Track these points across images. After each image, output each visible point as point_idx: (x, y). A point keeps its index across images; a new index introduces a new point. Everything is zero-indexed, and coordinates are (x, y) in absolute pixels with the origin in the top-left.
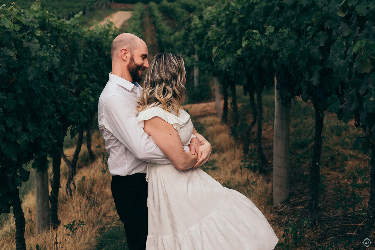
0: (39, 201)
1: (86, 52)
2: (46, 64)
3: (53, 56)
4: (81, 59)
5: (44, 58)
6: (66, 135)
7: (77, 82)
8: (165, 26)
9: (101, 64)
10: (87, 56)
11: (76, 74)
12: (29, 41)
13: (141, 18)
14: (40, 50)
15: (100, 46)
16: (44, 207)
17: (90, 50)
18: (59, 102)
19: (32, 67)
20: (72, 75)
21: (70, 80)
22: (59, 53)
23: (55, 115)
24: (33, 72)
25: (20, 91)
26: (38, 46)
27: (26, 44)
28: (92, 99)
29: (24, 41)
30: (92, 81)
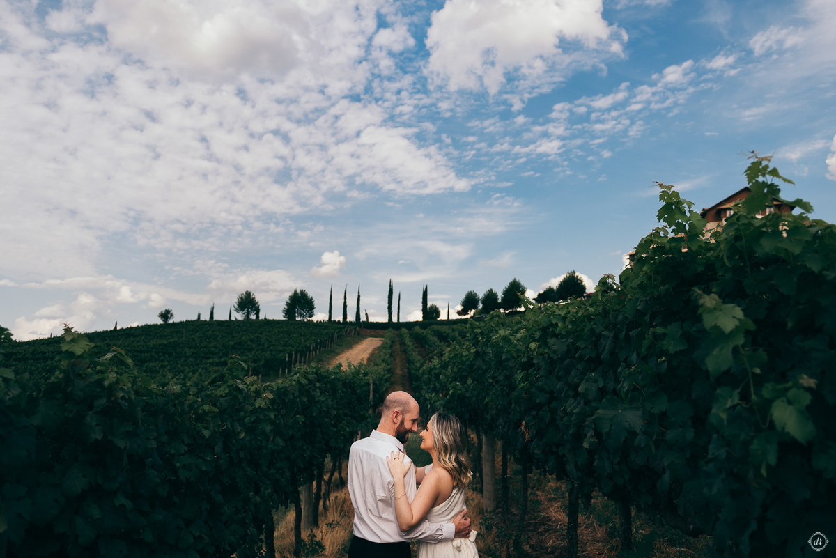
0: (306, 508)
5: (323, 402)
6: (327, 458)
7: (335, 417)
8: (416, 356)
10: (342, 394)
12: (314, 391)
13: (391, 346)
14: (320, 397)
16: (309, 513)
17: (344, 390)
18: (325, 431)
23: (322, 440)
26: (319, 394)
27: (313, 393)
28: (348, 430)
29: (311, 390)
30: (346, 415)
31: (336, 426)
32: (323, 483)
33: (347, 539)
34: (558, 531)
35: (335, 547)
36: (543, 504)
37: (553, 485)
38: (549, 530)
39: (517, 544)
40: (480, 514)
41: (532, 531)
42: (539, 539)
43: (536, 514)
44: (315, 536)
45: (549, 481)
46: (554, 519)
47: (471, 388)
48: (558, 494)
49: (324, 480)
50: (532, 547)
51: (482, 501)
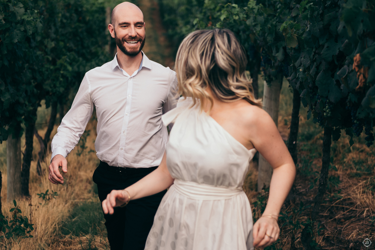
0: (11, 171)
1: (63, 16)
2: (30, 28)
3: (37, 21)
4: (59, 24)
5: (29, 22)
6: (40, 106)
7: (53, 50)
9: (80, 30)
10: (65, 21)
11: (52, 40)
12: (15, 5)
14: (25, 14)
15: (80, 10)
16: (16, 178)
17: (68, 14)
18: (36, 68)
19: (17, 30)
20: (48, 42)
21: (46, 47)
22: (42, 18)
23: (32, 81)
24: (17, 35)
25: (6, 52)
26: (22, 10)
27: (12, 9)
28: (70, 68)
29: (10, 5)
30: (70, 50)
31: (54, 62)
32: (35, 138)
33: (68, 215)
34: (363, 219)
35: (49, 224)
36: (342, 181)
37: (355, 156)
38: (351, 217)
39: (307, 236)
40: (252, 190)
41: (326, 217)
42: (336, 228)
43: (332, 194)
44: (20, 211)
45: (350, 151)
46: (359, 203)
47: (256, 11)
48: (362, 168)
49: (38, 136)
50: (326, 239)
51: (255, 173)
